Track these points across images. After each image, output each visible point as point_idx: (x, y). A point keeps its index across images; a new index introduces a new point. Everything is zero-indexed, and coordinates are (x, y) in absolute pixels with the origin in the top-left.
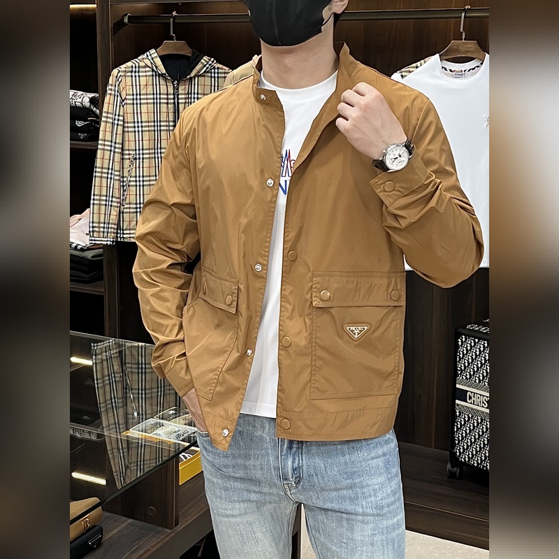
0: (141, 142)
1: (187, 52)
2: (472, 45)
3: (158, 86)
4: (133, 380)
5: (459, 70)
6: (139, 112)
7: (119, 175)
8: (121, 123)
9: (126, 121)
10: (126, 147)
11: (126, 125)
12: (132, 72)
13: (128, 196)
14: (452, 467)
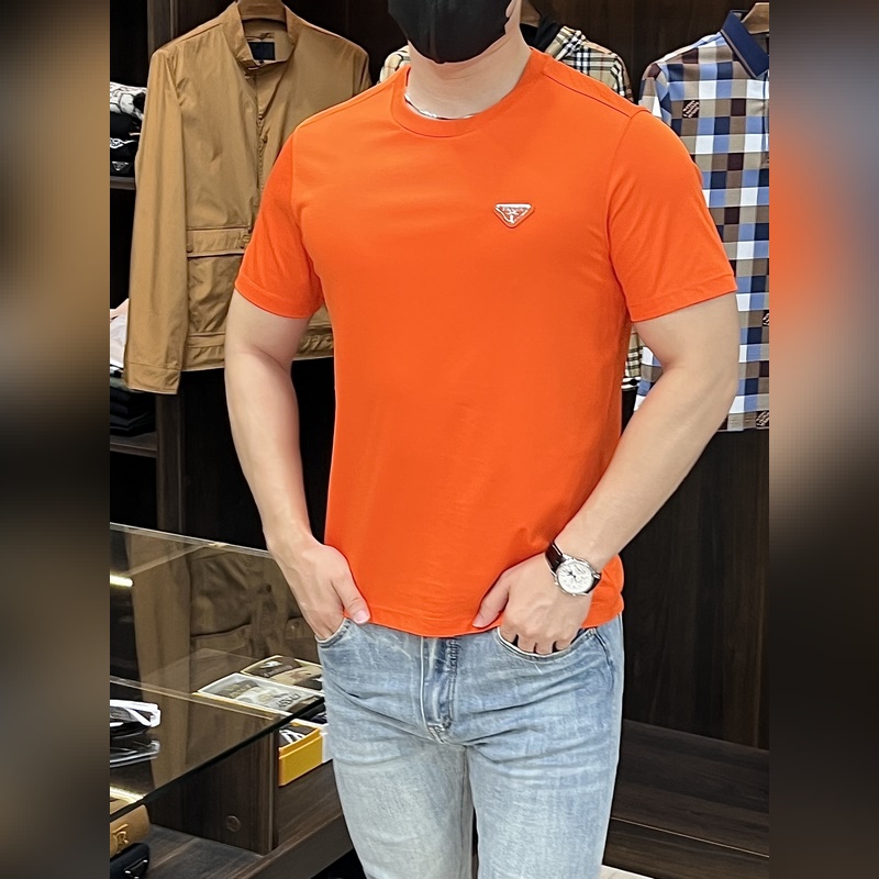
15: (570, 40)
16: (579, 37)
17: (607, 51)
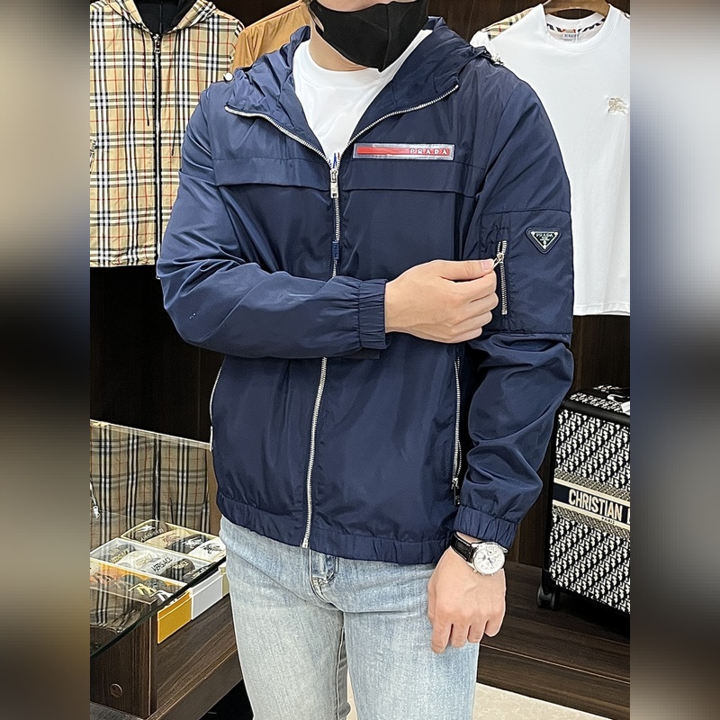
0: (105, 123)
3: (131, 42)
4: (92, 464)
5: (572, 29)
6: (103, 79)
12: (93, 20)
14: (546, 594)
15: (203, 9)
16: (211, 7)
17: (231, 17)
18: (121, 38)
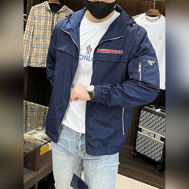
0: (39, 33)
1: (58, 3)
2: (157, 11)
3: (47, 14)
4: (29, 114)
5: (152, 19)
6: (40, 22)
7: (31, 44)
8: (33, 25)
9: (35, 25)
10: (34, 34)
11: (35, 26)
12: (39, 8)
13: (33, 51)
14: (134, 153)
18: (45, 13)
